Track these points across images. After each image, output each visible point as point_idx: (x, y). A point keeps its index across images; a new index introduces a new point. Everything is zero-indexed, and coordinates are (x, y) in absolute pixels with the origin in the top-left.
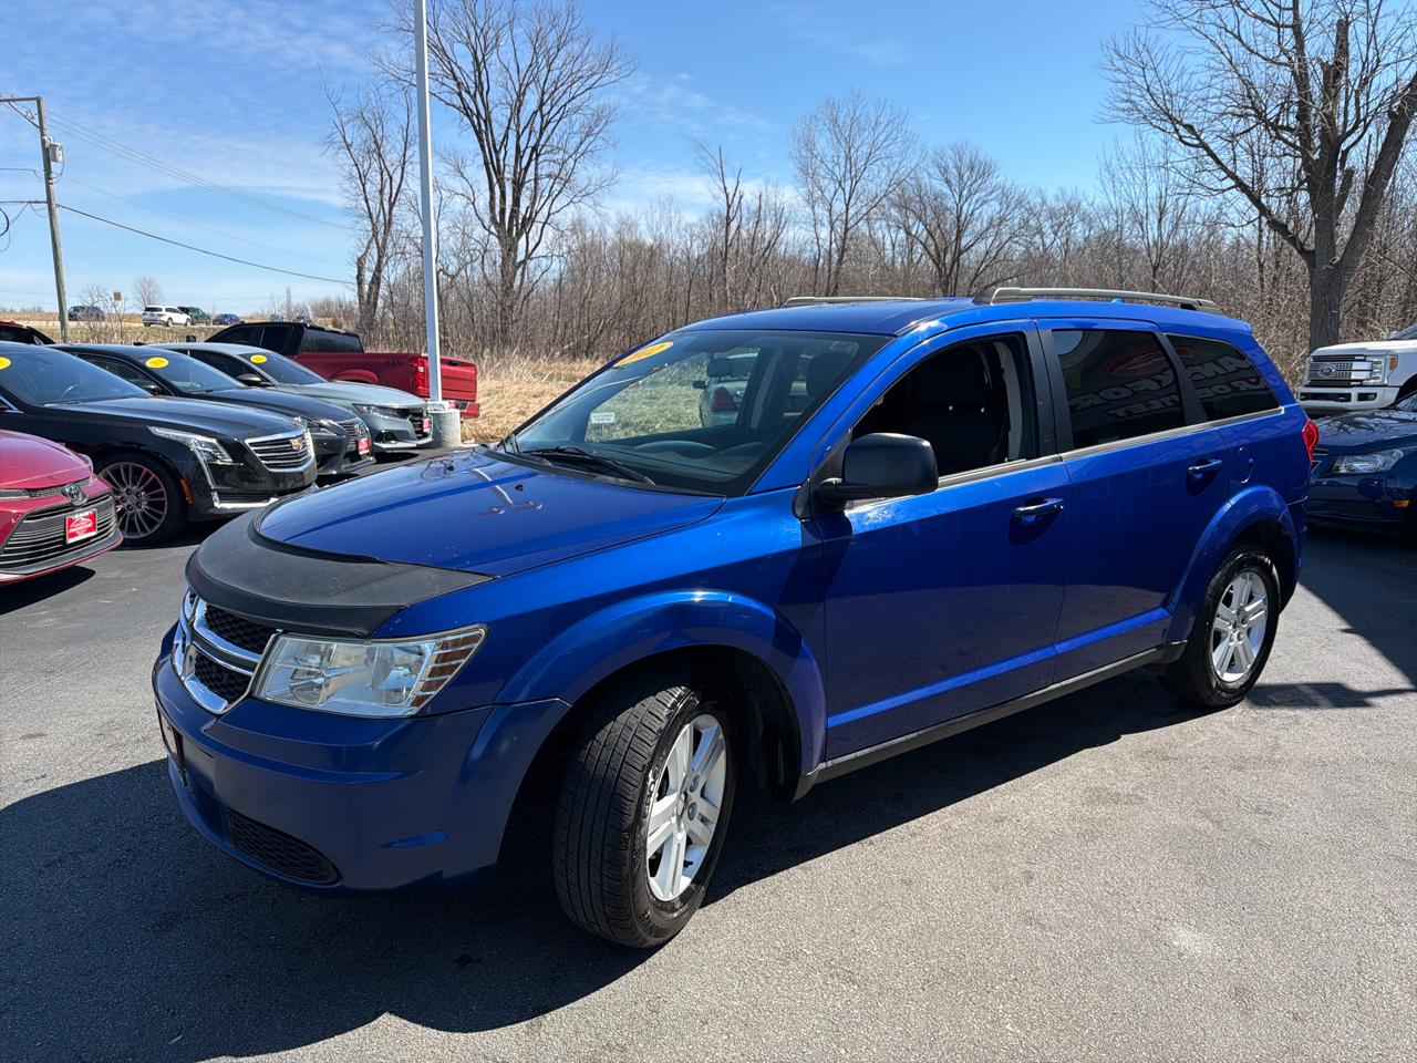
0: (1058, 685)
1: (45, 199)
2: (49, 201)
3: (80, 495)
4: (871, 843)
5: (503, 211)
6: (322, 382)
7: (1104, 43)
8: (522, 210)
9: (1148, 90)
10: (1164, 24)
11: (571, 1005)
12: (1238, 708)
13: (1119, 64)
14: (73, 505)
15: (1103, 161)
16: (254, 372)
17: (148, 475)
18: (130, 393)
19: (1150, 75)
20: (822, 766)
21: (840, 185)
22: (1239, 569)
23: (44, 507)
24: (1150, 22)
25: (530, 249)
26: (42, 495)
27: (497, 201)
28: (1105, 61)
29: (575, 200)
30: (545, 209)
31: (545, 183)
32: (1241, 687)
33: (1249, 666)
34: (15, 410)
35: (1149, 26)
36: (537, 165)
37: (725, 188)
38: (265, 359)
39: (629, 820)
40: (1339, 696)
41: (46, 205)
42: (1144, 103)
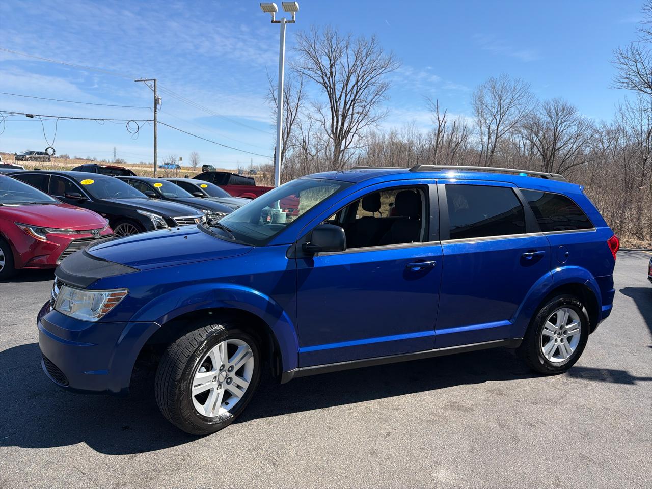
0: (438, 350)
1: (153, 119)
2: (155, 120)
3: (98, 234)
4: (328, 410)
5: (337, 128)
6: (229, 197)
7: (615, 50)
8: (345, 128)
9: (638, 73)
10: (649, 41)
11: (154, 452)
12: (559, 377)
13: (622, 60)
14: (94, 238)
15: (618, 108)
16: (201, 192)
17: (134, 229)
18: (139, 196)
19: (639, 66)
20: (297, 369)
21: (494, 117)
22: (559, 306)
23: (82, 238)
24: (641, 40)
25: (347, 144)
26: (82, 233)
27: (335, 124)
28: (616, 59)
29: (369, 123)
30: (355, 127)
31: (356, 116)
32: (562, 366)
33: (568, 356)
34: (91, 200)
35: (640, 42)
36: (353, 108)
37: (439, 118)
38: (207, 186)
39: (179, 377)
40: (622, 377)
41: (153, 122)
42: (637, 79)
